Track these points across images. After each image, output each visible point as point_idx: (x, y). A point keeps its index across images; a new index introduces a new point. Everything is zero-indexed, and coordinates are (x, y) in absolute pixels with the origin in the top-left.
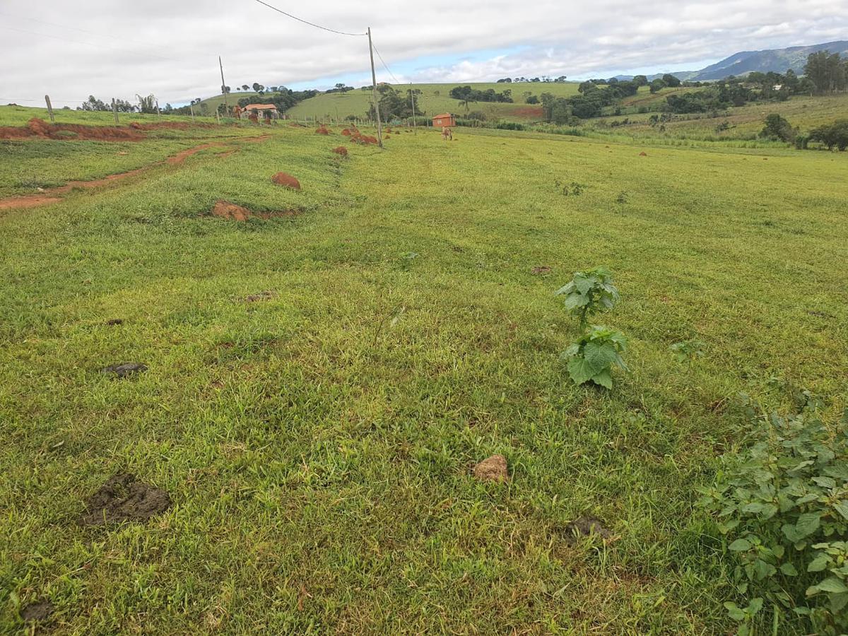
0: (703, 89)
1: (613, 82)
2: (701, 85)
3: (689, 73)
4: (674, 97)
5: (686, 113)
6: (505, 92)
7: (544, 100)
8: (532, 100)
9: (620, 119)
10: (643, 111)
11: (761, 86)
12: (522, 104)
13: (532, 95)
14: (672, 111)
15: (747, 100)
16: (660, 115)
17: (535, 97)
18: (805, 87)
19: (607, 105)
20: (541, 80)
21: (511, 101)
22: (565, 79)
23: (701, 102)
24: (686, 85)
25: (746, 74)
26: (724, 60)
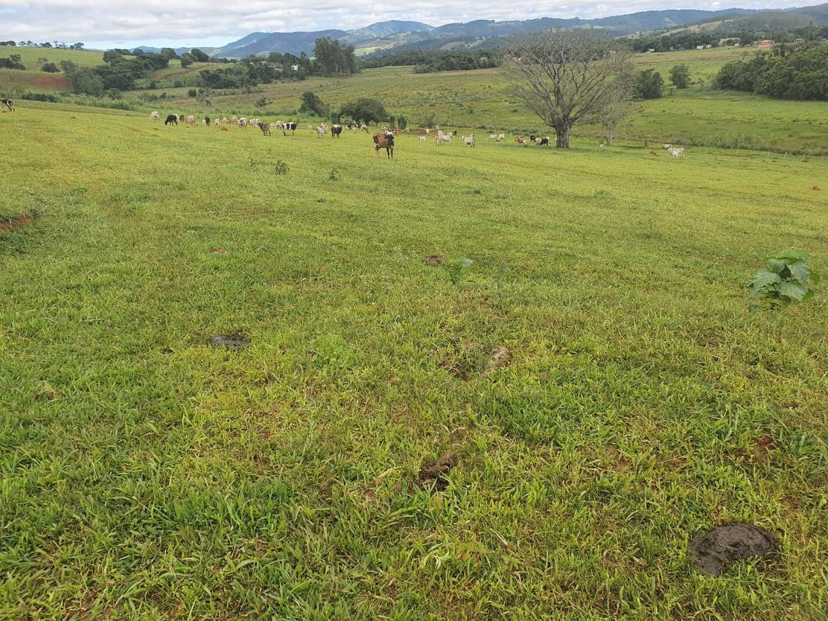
0: (231, 65)
1: (138, 52)
2: (228, 62)
3: (212, 49)
4: (207, 72)
5: (222, 88)
6: (12, 56)
7: (65, 69)
8: (50, 68)
9: (158, 93)
10: (178, 85)
11: (281, 65)
12: (38, 71)
13: (49, 62)
14: (207, 86)
15: (273, 78)
16: (197, 90)
17: (53, 64)
18: (317, 69)
19: (139, 77)
20: (54, 46)
21: (23, 68)
22: (82, 47)
23: (232, 77)
24: (213, 60)
25: (266, 54)
26: (242, 39)
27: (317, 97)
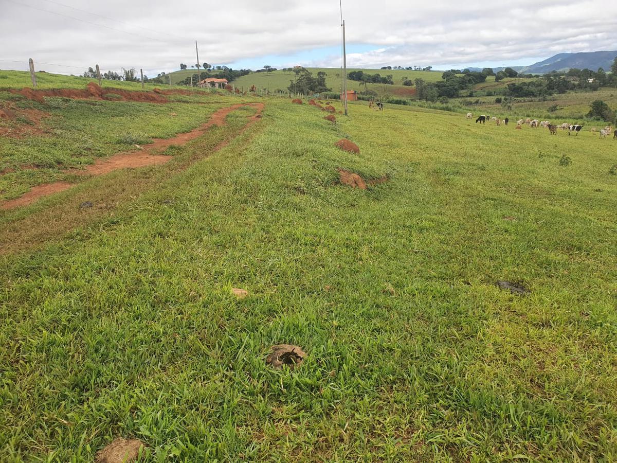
0: (534, 80)
1: (466, 72)
2: (532, 77)
3: (521, 68)
4: (513, 84)
5: (522, 97)
6: (388, 76)
7: (417, 83)
8: (408, 83)
9: (473, 100)
10: (489, 94)
11: (578, 79)
12: (401, 85)
13: (408, 80)
14: (511, 95)
15: (568, 89)
16: (503, 98)
17: (410, 81)
18: (611, 81)
19: (463, 89)
20: (413, 69)
21: (392, 83)
22: (431, 69)
23: (532, 89)
24: (521, 76)
25: (567, 70)
26: (550, 58)
27: (606, 105)
